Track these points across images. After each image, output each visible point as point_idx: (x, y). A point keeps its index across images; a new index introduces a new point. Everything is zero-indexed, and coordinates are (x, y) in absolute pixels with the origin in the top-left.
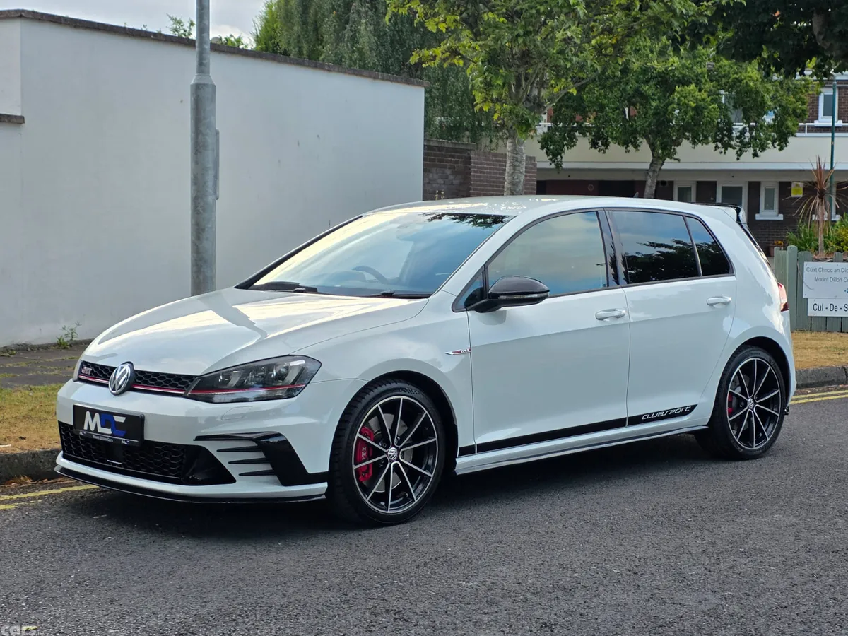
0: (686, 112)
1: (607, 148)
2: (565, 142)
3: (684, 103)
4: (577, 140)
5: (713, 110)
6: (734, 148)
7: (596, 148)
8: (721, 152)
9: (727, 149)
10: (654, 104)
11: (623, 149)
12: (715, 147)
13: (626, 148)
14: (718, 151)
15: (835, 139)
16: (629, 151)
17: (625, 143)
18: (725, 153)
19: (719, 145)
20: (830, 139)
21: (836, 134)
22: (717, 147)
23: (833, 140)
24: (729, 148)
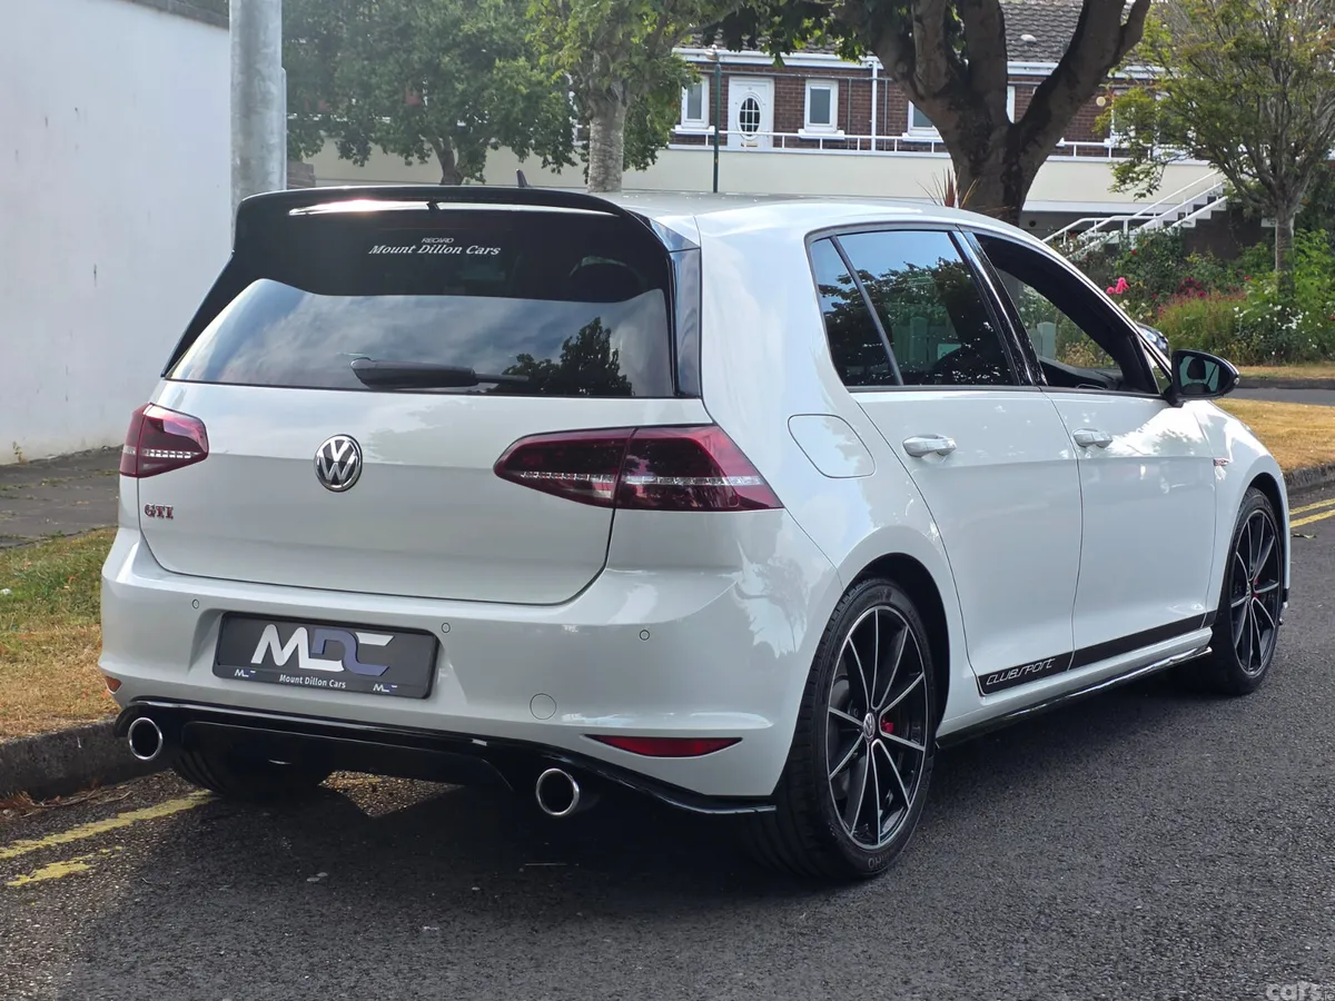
0: (513, 102)
1: (365, 158)
2: (302, 145)
3: (510, 88)
4: (323, 141)
5: (554, 101)
6: (573, 164)
7: (348, 158)
8: (553, 171)
9: (562, 165)
10: (460, 87)
11: (402, 159)
12: (544, 162)
13: (406, 158)
14: (549, 167)
15: (720, 154)
16: (409, 164)
17: (406, 152)
18: (559, 172)
19: (550, 158)
20: (713, 154)
21: (720, 148)
22: (545, 163)
23: (716, 157)
24: (565, 164)
